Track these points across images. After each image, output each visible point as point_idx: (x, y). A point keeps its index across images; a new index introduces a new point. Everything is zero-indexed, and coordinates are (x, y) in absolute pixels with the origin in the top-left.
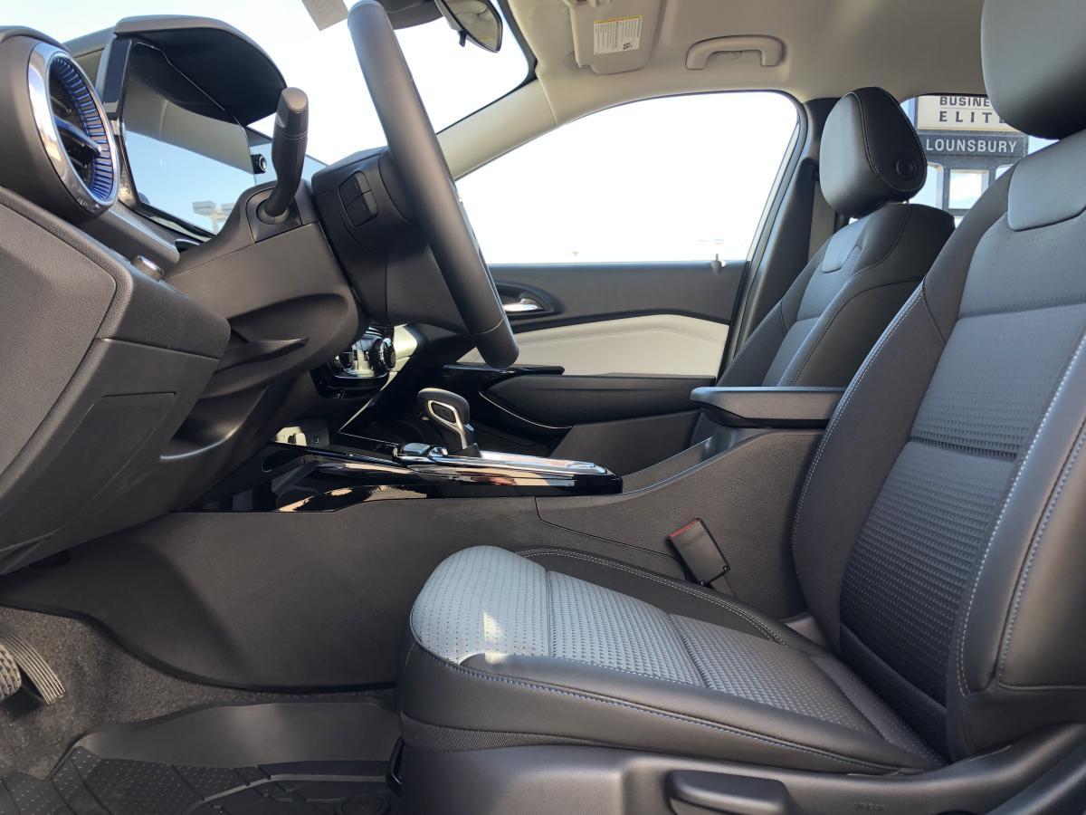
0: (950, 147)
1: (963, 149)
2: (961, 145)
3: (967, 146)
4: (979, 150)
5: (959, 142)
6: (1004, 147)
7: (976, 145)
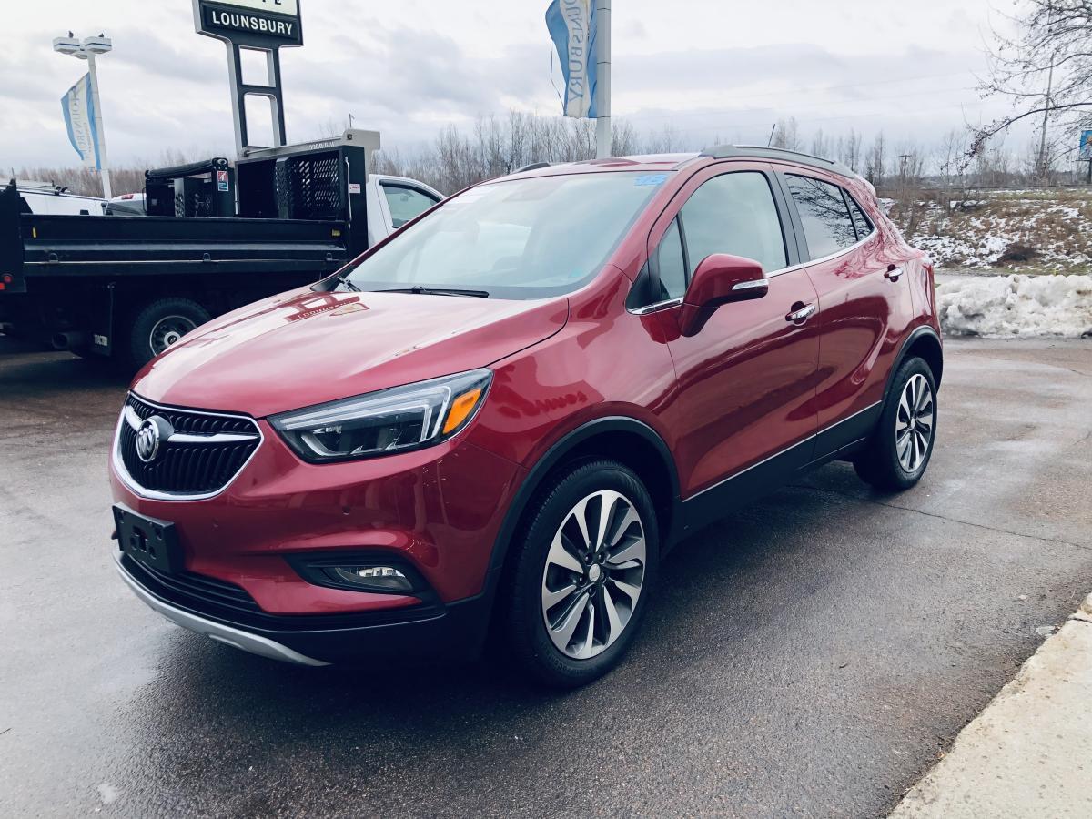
0: (236, 23)
1: (248, 26)
2: (245, 22)
3: (250, 23)
4: (261, 28)
5: (242, 17)
6: (282, 27)
7: (258, 23)
